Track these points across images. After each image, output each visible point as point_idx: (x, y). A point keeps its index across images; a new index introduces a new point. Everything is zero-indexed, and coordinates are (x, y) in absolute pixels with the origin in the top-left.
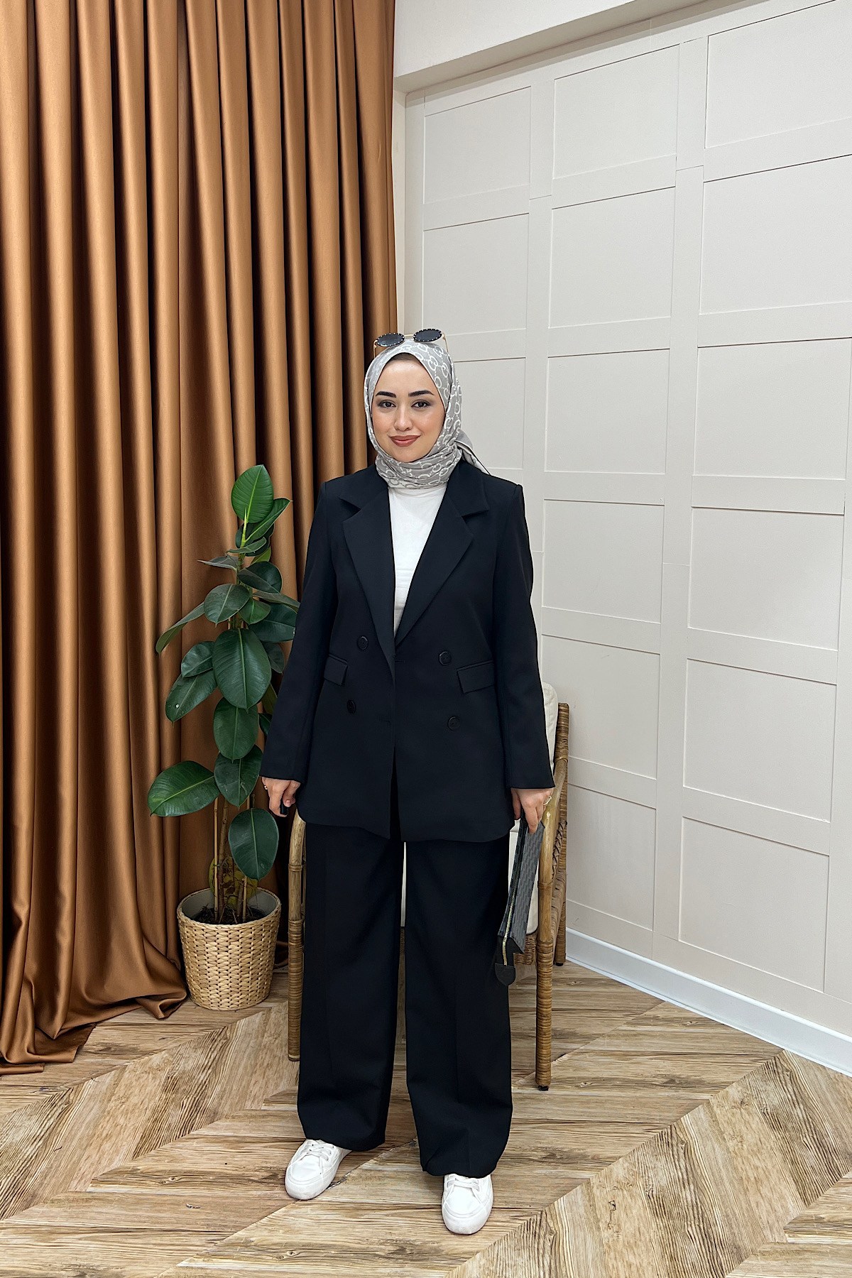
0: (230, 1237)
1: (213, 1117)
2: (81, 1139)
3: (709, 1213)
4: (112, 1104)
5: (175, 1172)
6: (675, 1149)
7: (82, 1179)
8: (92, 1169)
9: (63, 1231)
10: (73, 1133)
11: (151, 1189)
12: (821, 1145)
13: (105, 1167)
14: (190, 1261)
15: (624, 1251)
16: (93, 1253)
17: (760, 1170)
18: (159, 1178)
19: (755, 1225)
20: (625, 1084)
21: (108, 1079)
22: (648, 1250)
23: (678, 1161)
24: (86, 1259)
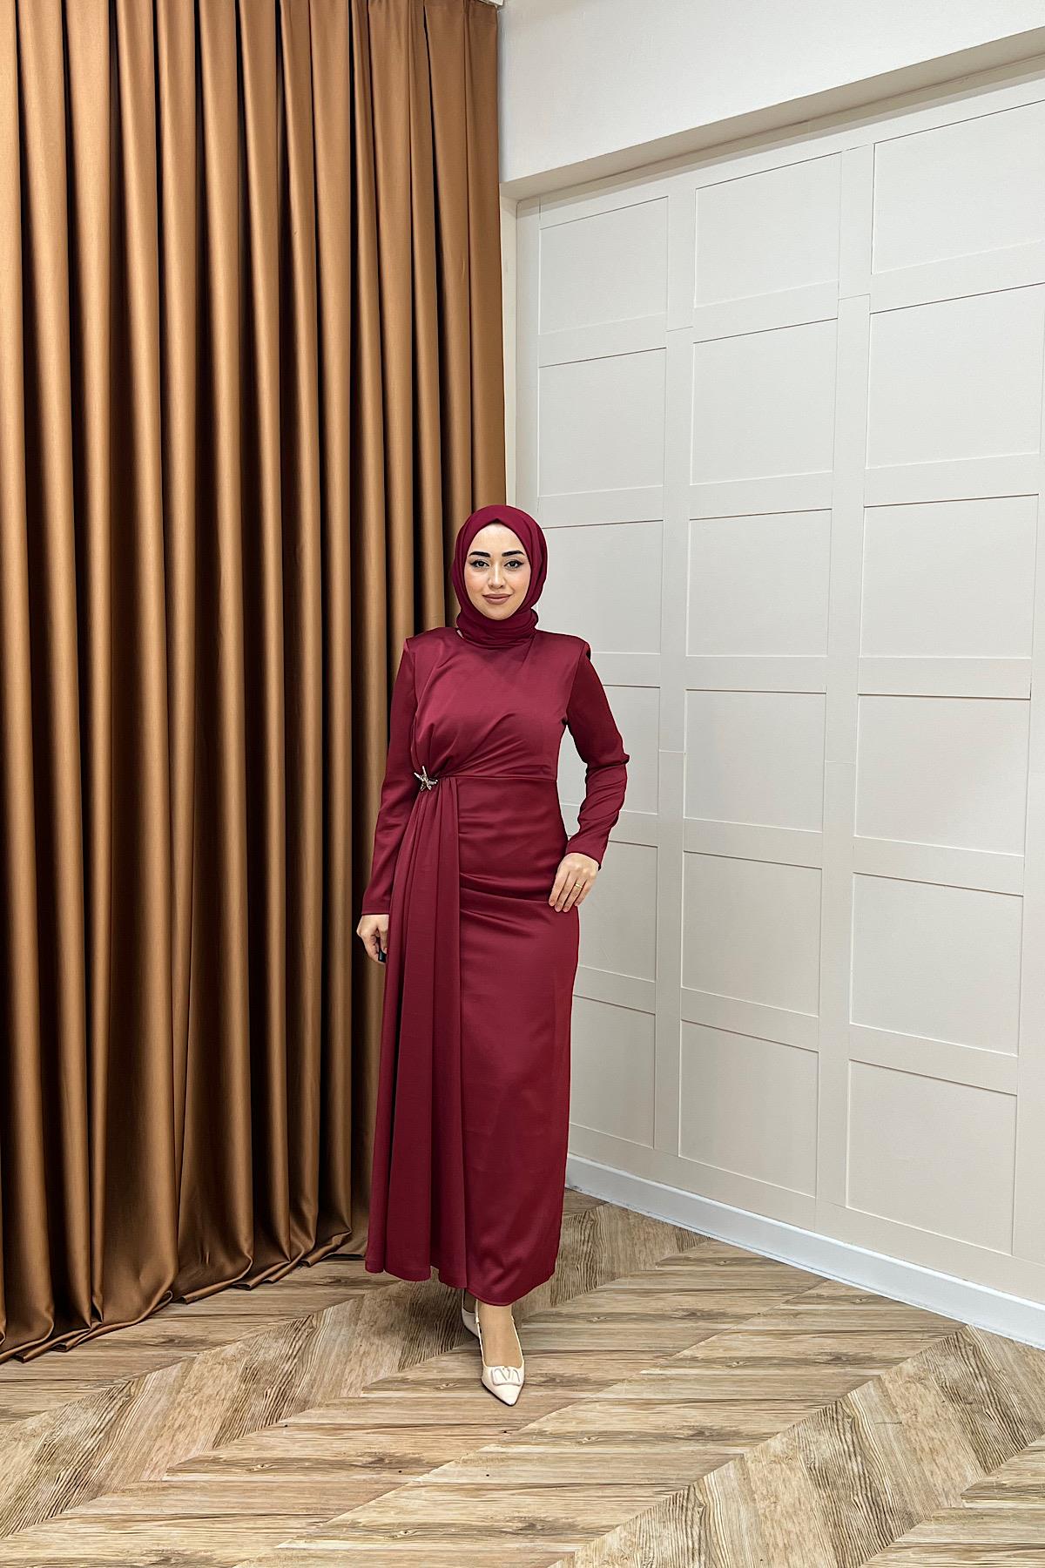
0: (334, 1520)
1: (304, 1405)
2: (150, 1430)
3: (877, 1482)
4: (182, 1396)
5: (264, 1459)
6: (840, 1423)
7: (155, 1468)
8: (166, 1458)
9: (139, 1519)
10: (139, 1425)
11: (239, 1477)
12: (1006, 1416)
13: (181, 1457)
14: (290, 1543)
15: (783, 1520)
16: (179, 1539)
17: (935, 1441)
18: (247, 1466)
19: (929, 1492)
20: (784, 1362)
21: (175, 1371)
22: (809, 1519)
23: (844, 1435)
24: (169, 1544)
